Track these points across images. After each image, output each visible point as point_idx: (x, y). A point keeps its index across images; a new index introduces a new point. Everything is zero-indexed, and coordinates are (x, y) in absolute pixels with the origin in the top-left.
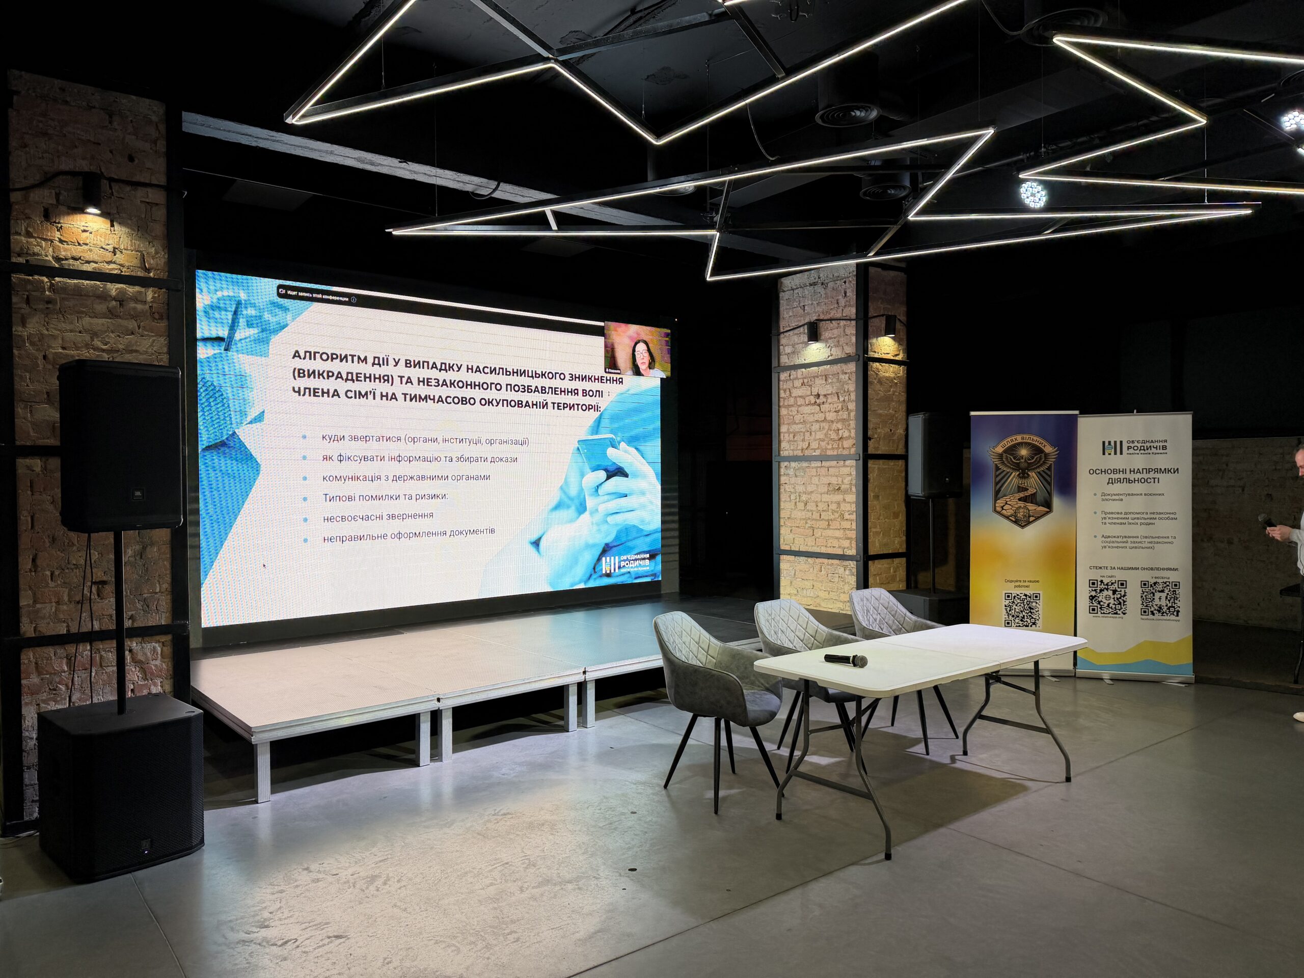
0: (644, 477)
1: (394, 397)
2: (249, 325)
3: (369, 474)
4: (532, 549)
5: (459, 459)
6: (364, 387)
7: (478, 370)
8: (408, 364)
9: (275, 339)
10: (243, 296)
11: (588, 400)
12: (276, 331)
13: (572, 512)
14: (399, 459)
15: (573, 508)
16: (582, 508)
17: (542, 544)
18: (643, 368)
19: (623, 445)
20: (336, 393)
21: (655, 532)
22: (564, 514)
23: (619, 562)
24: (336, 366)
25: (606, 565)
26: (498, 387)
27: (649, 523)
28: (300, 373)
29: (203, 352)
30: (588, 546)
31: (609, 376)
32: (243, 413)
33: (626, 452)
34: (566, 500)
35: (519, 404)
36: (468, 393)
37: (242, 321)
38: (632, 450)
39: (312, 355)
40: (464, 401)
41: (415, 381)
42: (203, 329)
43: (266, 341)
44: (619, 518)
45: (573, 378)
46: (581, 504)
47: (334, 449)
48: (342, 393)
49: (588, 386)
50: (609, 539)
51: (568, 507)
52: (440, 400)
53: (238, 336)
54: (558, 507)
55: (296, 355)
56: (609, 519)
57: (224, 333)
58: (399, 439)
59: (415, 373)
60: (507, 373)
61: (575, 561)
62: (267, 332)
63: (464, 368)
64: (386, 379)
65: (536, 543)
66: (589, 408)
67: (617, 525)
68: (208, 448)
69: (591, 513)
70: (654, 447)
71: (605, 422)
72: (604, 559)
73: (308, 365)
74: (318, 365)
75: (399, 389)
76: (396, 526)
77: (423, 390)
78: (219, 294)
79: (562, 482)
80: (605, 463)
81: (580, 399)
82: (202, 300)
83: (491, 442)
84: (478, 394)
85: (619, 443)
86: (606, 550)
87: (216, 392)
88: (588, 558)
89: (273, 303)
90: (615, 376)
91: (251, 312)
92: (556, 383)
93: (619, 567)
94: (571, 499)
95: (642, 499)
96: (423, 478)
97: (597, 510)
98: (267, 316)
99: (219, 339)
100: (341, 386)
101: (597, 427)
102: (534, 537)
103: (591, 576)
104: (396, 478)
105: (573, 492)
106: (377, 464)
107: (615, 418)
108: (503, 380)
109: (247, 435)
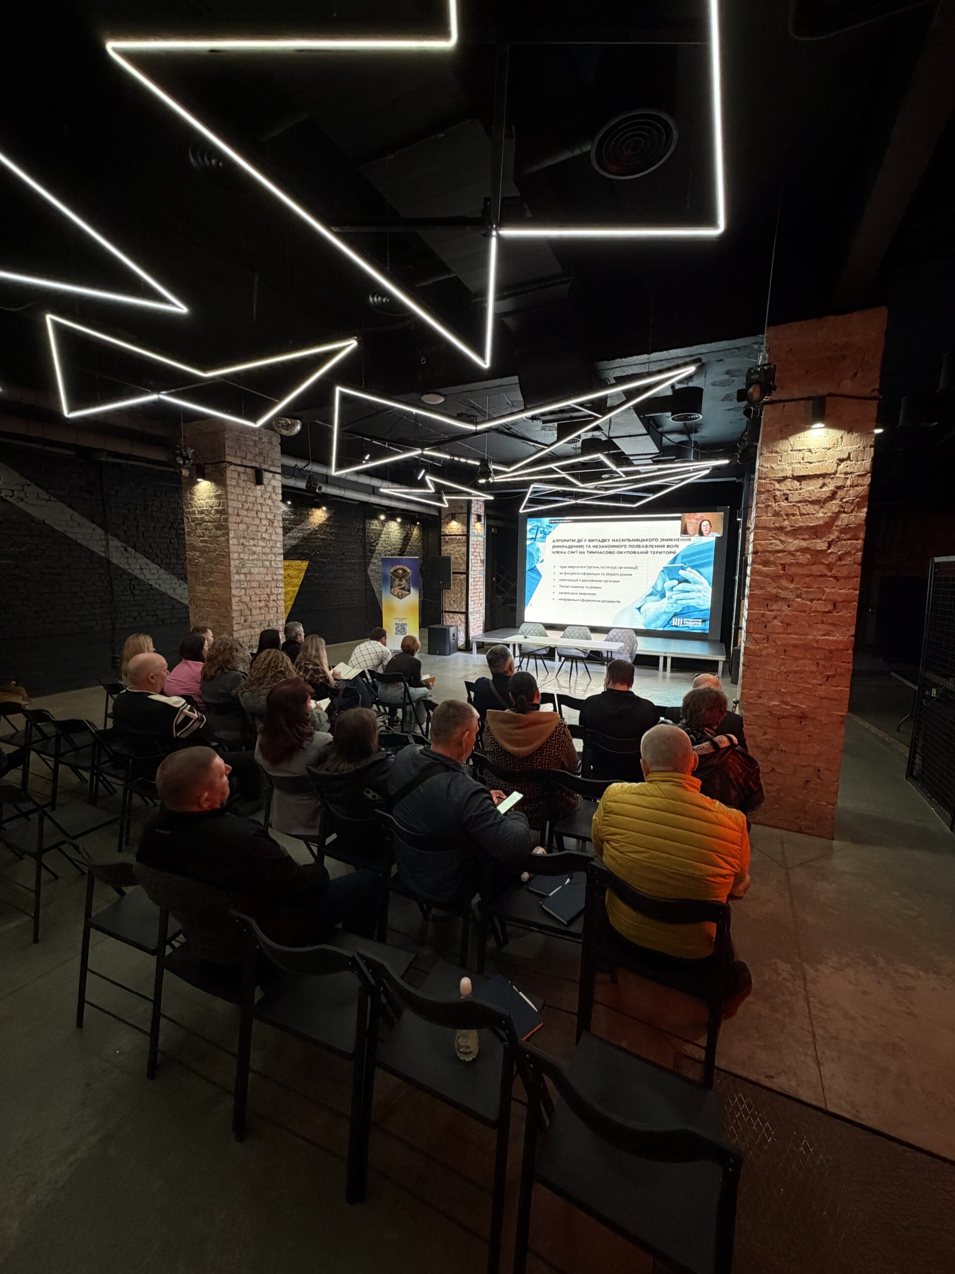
0: (701, 584)
1: (584, 553)
2: (541, 533)
3: (574, 579)
4: (637, 611)
5: (607, 574)
6: (573, 550)
7: (617, 541)
8: (590, 541)
9: (548, 537)
10: (539, 525)
11: (669, 550)
12: (548, 534)
13: (658, 597)
14: (584, 574)
15: (658, 595)
16: (663, 596)
17: (642, 609)
18: (705, 532)
19: (689, 569)
20: (565, 553)
21: (707, 610)
22: (653, 598)
23: (683, 621)
24: (565, 544)
25: (675, 621)
26: (625, 546)
27: (702, 606)
28: (554, 547)
29: (528, 542)
30: (665, 613)
31: (682, 538)
32: (538, 560)
33: (690, 572)
34: (654, 591)
35: (634, 552)
36: (611, 549)
37: (539, 532)
38: (695, 571)
39: (558, 541)
40: (610, 553)
41: (592, 546)
42: (529, 536)
43: (545, 538)
44: (684, 602)
45: (662, 540)
46: (663, 594)
47: (563, 571)
48: (567, 552)
49: (670, 543)
50: (678, 611)
51: (656, 595)
52: (601, 553)
53: (537, 537)
54: (651, 594)
55: (554, 541)
56: (678, 602)
57: (534, 536)
58: (585, 567)
59: (592, 544)
60: (629, 540)
61: (658, 618)
62: (545, 534)
63: (611, 541)
64: (582, 546)
65: (639, 609)
66: (670, 553)
67: (683, 605)
68: (529, 570)
69: (668, 599)
70: (710, 570)
71: (679, 558)
72: (674, 619)
73: (557, 544)
74: (560, 544)
75: (585, 549)
76: (583, 597)
77: (594, 550)
78: (533, 525)
79: (653, 584)
80: (677, 577)
81: (666, 549)
82: (529, 527)
83: (621, 568)
84: (616, 550)
85: (686, 568)
86: (675, 615)
87: (531, 554)
88: (665, 618)
89: (548, 526)
90: (686, 538)
91: (542, 529)
92: (654, 543)
93: (683, 624)
94: (657, 592)
95: (699, 594)
96: (593, 581)
97: (671, 597)
98: (546, 530)
99: (533, 538)
100: (567, 550)
101: (674, 561)
102: (638, 607)
103: (666, 625)
104: (583, 581)
105: (659, 589)
106: (577, 575)
107: (684, 557)
108: (627, 543)
109: (539, 566)
